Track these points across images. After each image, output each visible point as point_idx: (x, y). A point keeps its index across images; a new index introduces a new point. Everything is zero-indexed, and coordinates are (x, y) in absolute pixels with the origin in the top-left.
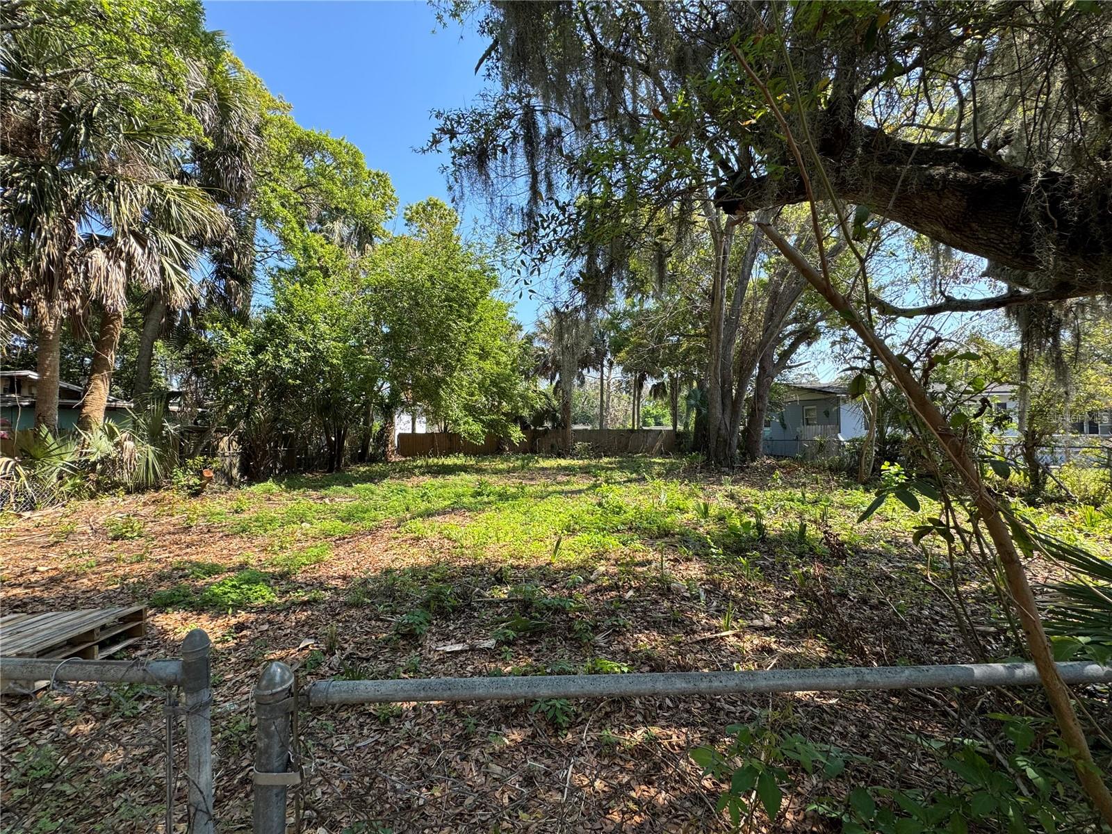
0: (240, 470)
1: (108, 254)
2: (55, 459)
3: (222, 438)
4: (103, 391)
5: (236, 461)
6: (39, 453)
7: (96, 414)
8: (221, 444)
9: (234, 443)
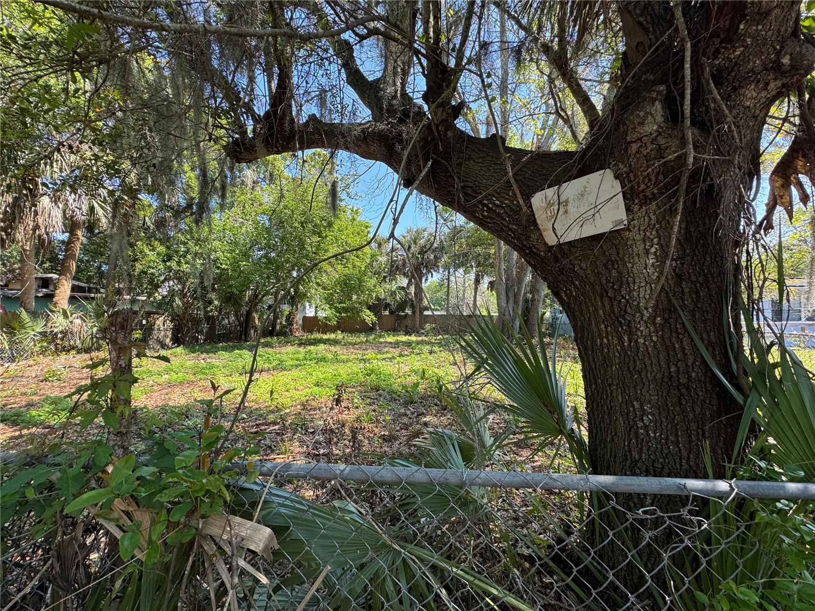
0: (172, 339)
1: (52, 199)
2: (29, 330)
3: (158, 319)
4: (66, 287)
5: (169, 334)
6: (16, 325)
7: (62, 302)
8: (158, 322)
9: (168, 321)
